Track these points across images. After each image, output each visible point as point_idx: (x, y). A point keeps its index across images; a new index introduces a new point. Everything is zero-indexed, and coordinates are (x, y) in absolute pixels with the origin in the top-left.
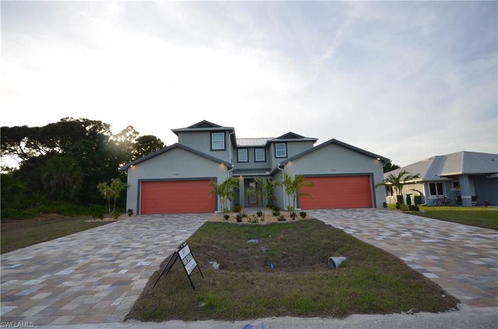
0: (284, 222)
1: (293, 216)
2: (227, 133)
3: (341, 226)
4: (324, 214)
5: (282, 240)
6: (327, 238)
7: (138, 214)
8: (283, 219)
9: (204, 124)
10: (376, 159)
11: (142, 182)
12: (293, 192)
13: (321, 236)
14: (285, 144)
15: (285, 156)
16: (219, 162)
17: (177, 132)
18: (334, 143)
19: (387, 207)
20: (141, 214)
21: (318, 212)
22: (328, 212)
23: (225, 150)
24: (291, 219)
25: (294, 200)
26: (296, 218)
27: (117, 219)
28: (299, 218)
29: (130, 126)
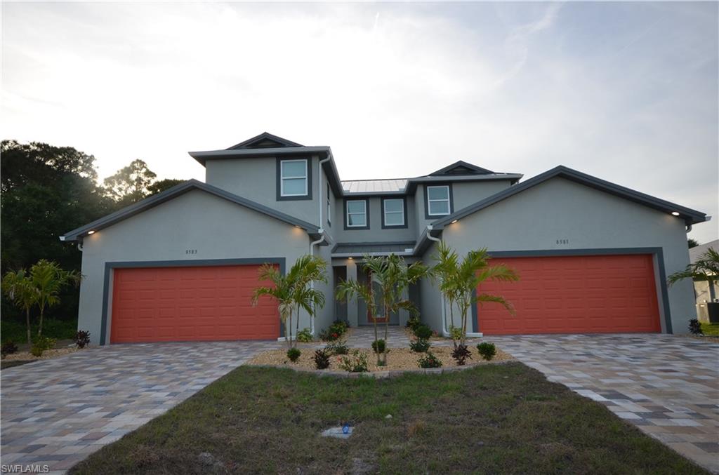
0: (435, 370)
1: (461, 353)
2: (315, 161)
3: (595, 390)
4: (542, 350)
5: (419, 431)
6: (560, 435)
7: (103, 342)
8: (432, 363)
9: (266, 140)
10: (670, 213)
11: (116, 270)
12: (462, 293)
13: (539, 426)
14: (448, 187)
15: (449, 213)
16: (289, 222)
17: (203, 158)
18: (562, 175)
19: (700, 331)
20: (111, 343)
21: (525, 343)
22: (552, 343)
23: (309, 197)
24: (454, 361)
25: (464, 313)
26: (468, 360)
27: (40, 355)
28: (475, 360)
29: (138, 160)
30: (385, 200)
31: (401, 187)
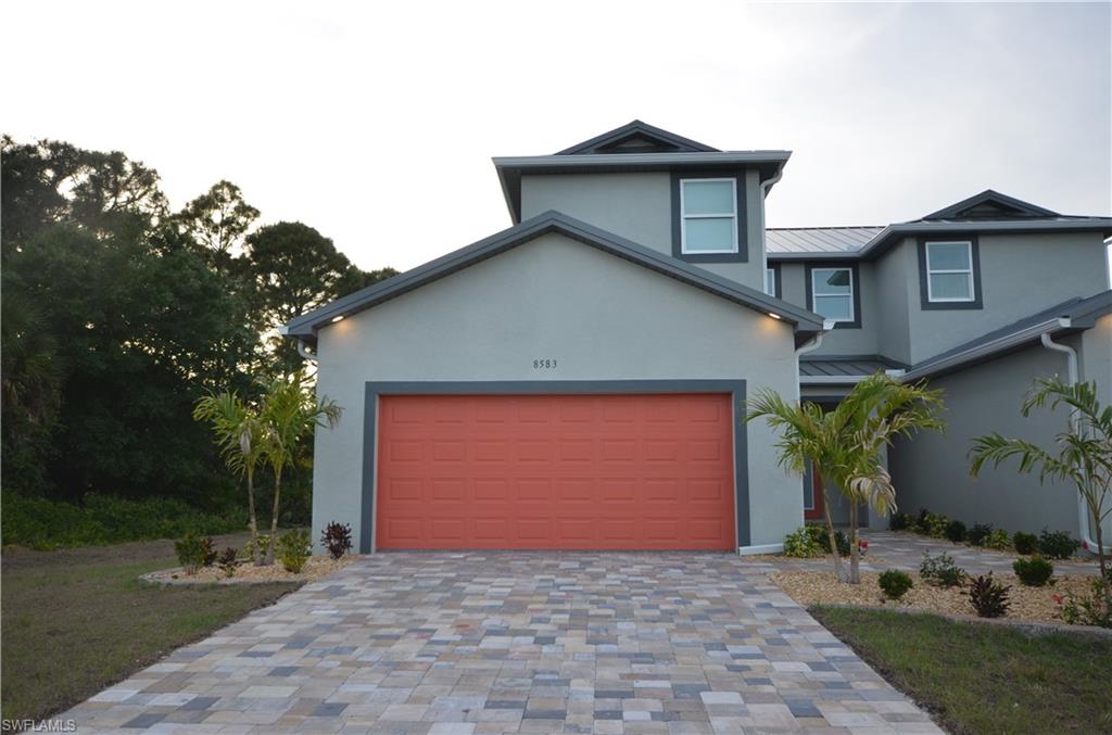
7: (365, 549)
9: (639, 136)
11: (382, 397)
14: (969, 244)
15: (972, 298)
16: (757, 306)
17: (517, 173)
20: (380, 550)
23: (742, 257)
29: (223, 183)
30: (813, 270)
31: (859, 244)
